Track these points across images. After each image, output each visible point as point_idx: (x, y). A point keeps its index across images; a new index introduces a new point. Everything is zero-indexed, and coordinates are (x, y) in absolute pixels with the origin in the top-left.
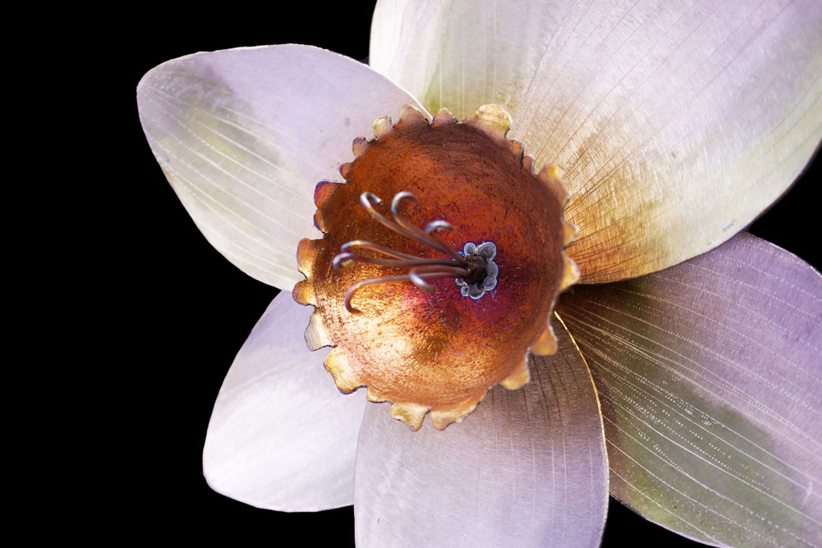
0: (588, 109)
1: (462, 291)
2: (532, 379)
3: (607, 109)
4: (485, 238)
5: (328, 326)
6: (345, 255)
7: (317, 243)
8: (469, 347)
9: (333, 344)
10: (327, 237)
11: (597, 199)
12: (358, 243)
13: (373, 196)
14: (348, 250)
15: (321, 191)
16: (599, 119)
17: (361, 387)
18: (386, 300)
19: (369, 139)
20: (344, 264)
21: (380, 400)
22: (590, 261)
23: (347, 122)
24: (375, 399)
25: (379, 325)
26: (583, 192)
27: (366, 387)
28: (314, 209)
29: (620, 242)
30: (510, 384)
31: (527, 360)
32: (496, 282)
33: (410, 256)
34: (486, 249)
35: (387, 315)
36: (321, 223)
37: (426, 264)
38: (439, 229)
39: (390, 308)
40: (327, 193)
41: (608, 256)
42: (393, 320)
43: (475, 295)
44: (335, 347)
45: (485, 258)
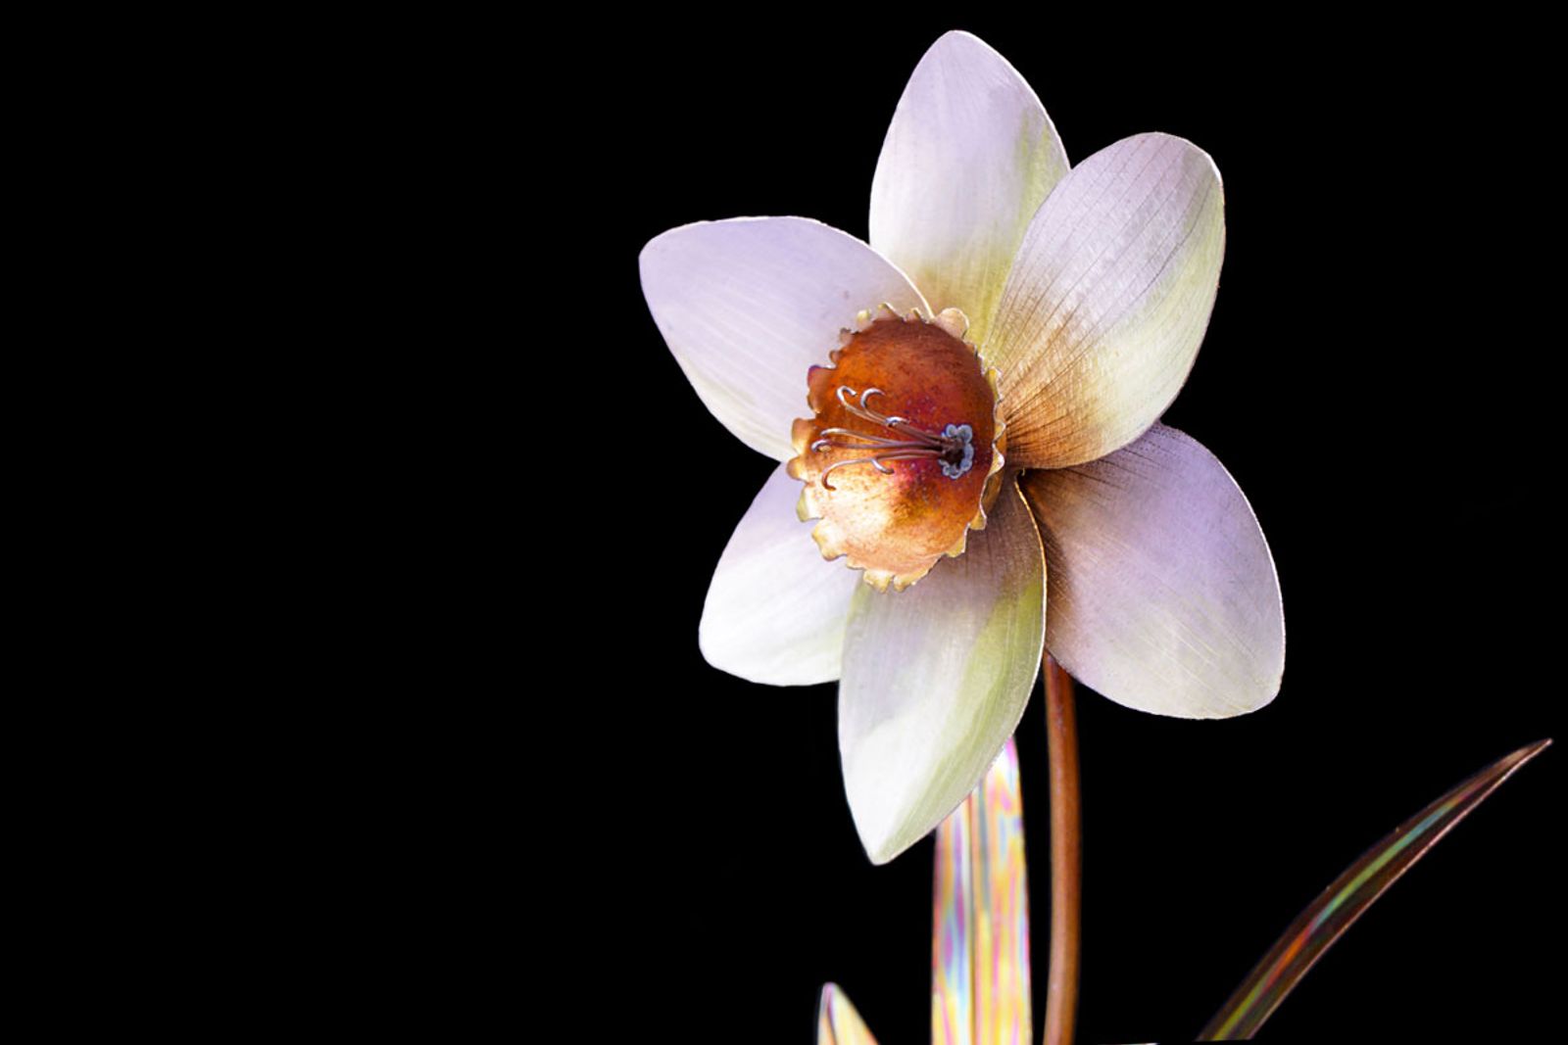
0: (1055, 302)
1: (944, 470)
2: (967, 550)
3: (1070, 304)
4: (964, 421)
5: (817, 499)
6: (822, 441)
7: (811, 422)
8: (943, 523)
9: (820, 516)
10: (819, 416)
11: (1058, 389)
12: (835, 430)
13: (849, 389)
14: (828, 436)
15: (814, 374)
16: (1064, 313)
17: (843, 555)
18: (874, 477)
19: (853, 332)
20: (821, 449)
21: (854, 567)
22: (1047, 448)
23: (846, 295)
24: (850, 565)
25: (866, 500)
26: (1048, 381)
27: (846, 555)
28: (807, 390)
29: (1070, 432)
30: (953, 554)
31: (965, 533)
32: (970, 463)
33: (885, 440)
34: (964, 432)
35: (874, 491)
36: (815, 403)
37: (900, 448)
38: (894, 424)
39: (877, 484)
40: (820, 376)
41: (1061, 444)
42: (879, 496)
43: (954, 475)
44: (822, 518)
45: (963, 439)
